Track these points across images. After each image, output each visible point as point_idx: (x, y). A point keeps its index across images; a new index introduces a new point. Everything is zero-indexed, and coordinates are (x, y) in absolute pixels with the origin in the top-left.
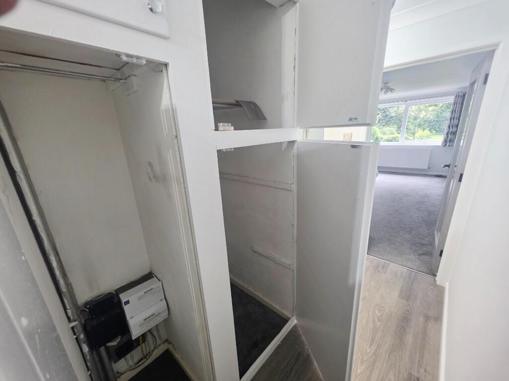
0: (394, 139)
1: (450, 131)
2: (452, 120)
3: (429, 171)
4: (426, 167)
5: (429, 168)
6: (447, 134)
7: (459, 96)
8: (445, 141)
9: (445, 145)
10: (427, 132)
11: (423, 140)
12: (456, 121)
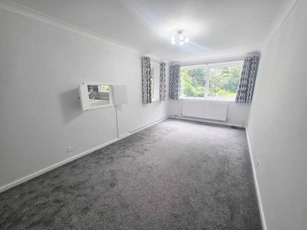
0: (201, 96)
1: (241, 90)
2: (242, 80)
3: (227, 123)
4: (225, 120)
5: (227, 120)
6: (239, 92)
7: (247, 60)
8: (237, 98)
9: (238, 102)
10: (224, 90)
11: (222, 97)
12: (245, 82)
